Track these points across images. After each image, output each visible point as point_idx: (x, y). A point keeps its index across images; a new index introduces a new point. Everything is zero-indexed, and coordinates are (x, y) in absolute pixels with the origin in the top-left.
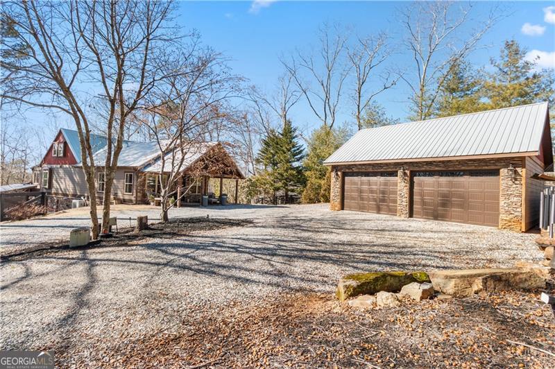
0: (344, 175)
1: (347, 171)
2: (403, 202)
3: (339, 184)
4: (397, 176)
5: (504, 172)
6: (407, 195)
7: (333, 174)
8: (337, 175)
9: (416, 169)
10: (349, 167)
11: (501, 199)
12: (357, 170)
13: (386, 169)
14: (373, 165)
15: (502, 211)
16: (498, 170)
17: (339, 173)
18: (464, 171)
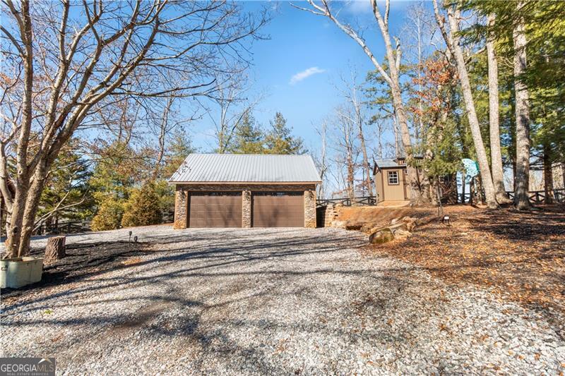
0: (190, 194)
1: (193, 190)
2: (246, 215)
3: (185, 203)
4: (241, 194)
5: (306, 193)
6: (249, 210)
7: (178, 194)
8: (183, 193)
9: (257, 190)
10: (197, 186)
11: (305, 209)
12: (205, 190)
13: (231, 190)
14: (222, 186)
15: (306, 216)
16: (303, 192)
17: (186, 192)
18: (285, 192)
